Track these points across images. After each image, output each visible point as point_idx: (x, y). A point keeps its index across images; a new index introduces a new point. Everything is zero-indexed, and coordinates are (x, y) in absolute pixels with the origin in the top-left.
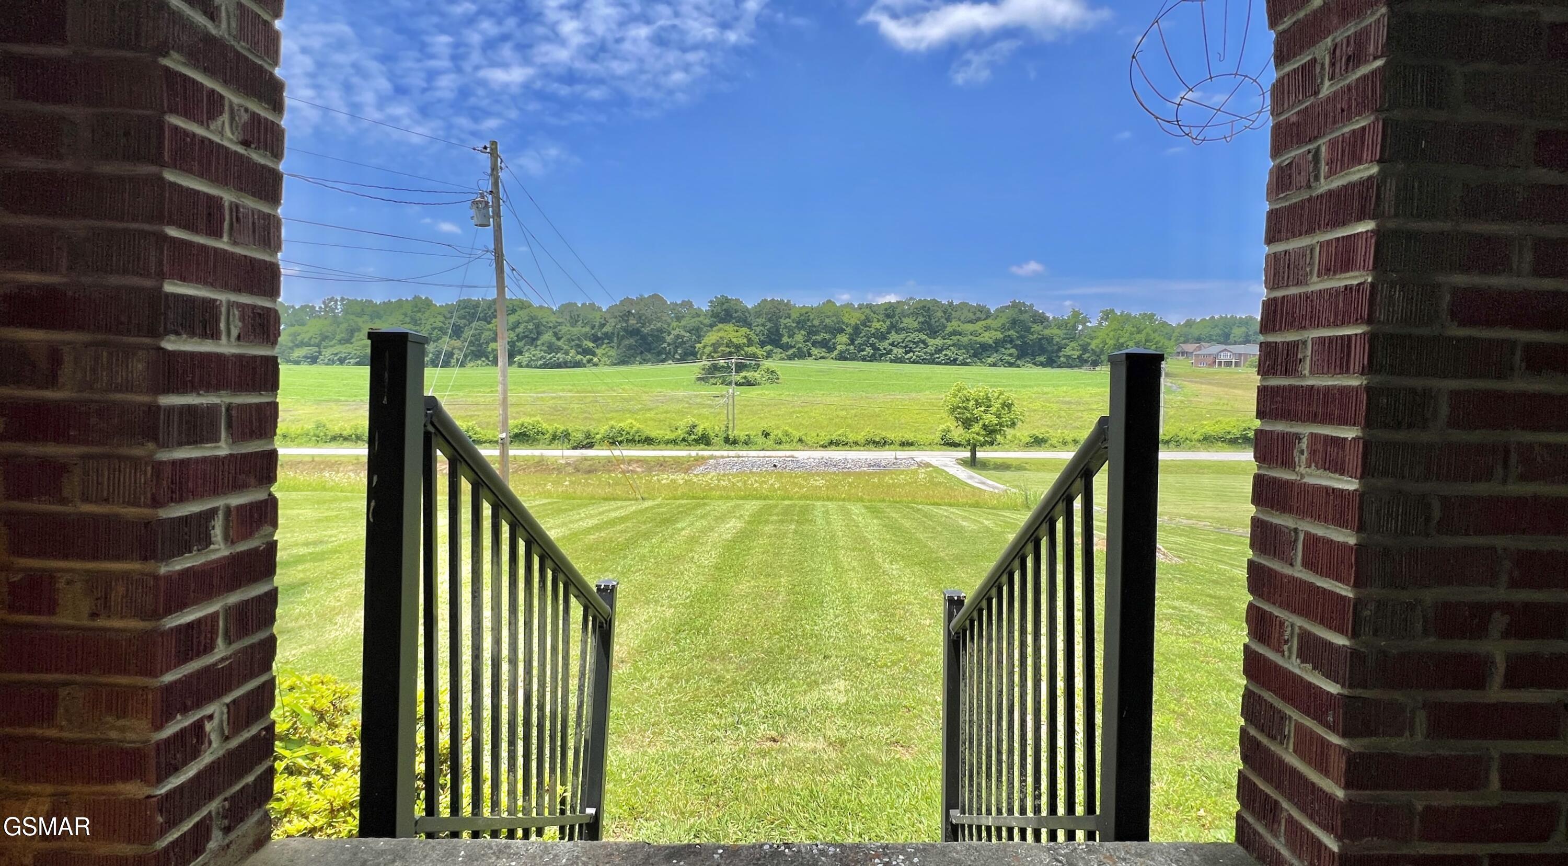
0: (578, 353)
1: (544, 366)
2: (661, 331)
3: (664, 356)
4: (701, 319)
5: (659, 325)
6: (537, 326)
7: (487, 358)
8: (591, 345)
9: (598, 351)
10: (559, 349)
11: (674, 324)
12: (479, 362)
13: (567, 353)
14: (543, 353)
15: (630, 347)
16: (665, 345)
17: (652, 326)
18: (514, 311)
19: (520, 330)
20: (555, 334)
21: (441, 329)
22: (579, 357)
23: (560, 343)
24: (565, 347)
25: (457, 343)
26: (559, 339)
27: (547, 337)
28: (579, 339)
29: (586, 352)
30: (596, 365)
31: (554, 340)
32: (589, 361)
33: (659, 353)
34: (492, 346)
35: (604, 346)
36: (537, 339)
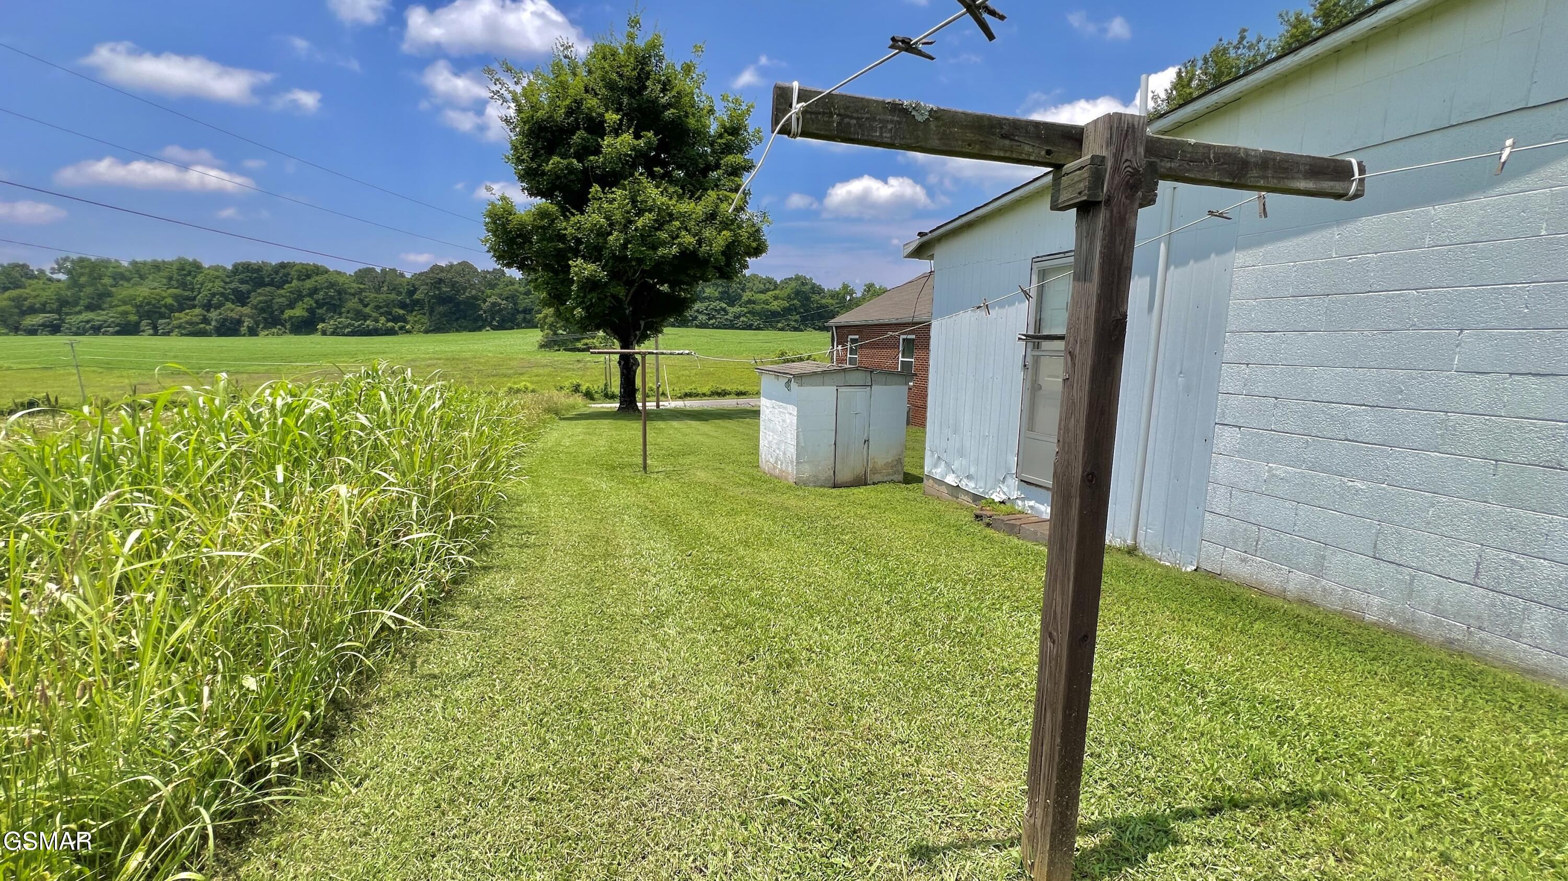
0: (388, 320)
1: (353, 334)
2: (475, 298)
3: (480, 323)
4: (516, 286)
5: (474, 292)
6: (339, 293)
7: (283, 325)
8: (401, 312)
9: (409, 318)
10: (366, 317)
11: (489, 292)
12: (275, 330)
13: (377, 321)
14: (349, 321)
15: (444, 315)
16: (481, 312)
17: (467, 294)
18: (309, 277)
19: (320, 295)
20: (361, 301)
21: (222, 294)
22: (390, 324)
23: (367, 310)
24: (374, 314)
25: (246, 310)
26: (366, 306)
27: (352, 303)
28: (387, 306)
29: (396, 319)
30: (408, 332)
31: (361, 307)
32: (401, 328)
33: (475, 320)
34: (289, 313)
35: (414, 313)
36: (340, 306)
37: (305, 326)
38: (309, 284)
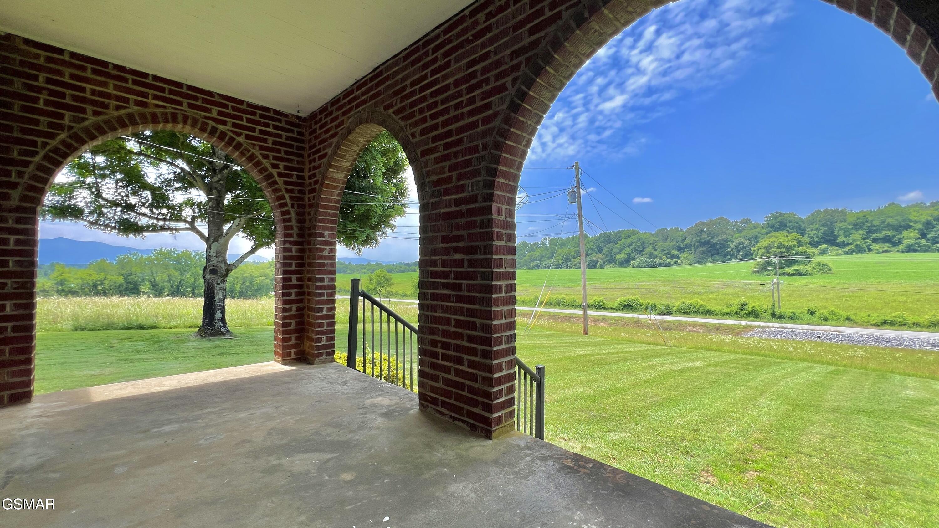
0: (668, 258)
1: (648, 266)
2: (726, 240)
3: (729, 257)
4: (758, 229)
5: (724, 237)
6: (643, 243)
7: (615, 263)
8: (676, 252)
9: (681, 256)
10: (656, 256)
11: (737, 235)
12: (611, 265)
13: (661, 258)
14: (646, 259)
15: (703, 253)
16: (730, 250)
17: (719, 238)
18: (629, 236)
19: (633, 246)
20: (654, 247)
21: (592, 249)
22: (668, 260)
23: (656, 253)
24: (660, 255)
25: (600, 256)
26: (656, 250)
27: (649, 249)
28: (668, 249)
29: (673, 257)
30: (680, 264)
31: (653, 251)
32: (675, 263)
33: (725, 255)
34: (618, 256)
35: (685, 253)
36: (643, 251)
37: (625, 263)
38: (629, 241)
